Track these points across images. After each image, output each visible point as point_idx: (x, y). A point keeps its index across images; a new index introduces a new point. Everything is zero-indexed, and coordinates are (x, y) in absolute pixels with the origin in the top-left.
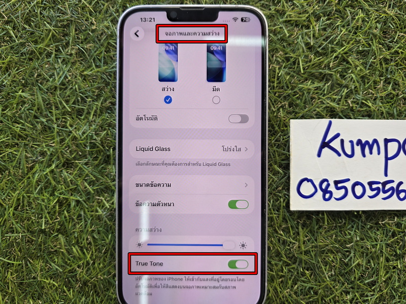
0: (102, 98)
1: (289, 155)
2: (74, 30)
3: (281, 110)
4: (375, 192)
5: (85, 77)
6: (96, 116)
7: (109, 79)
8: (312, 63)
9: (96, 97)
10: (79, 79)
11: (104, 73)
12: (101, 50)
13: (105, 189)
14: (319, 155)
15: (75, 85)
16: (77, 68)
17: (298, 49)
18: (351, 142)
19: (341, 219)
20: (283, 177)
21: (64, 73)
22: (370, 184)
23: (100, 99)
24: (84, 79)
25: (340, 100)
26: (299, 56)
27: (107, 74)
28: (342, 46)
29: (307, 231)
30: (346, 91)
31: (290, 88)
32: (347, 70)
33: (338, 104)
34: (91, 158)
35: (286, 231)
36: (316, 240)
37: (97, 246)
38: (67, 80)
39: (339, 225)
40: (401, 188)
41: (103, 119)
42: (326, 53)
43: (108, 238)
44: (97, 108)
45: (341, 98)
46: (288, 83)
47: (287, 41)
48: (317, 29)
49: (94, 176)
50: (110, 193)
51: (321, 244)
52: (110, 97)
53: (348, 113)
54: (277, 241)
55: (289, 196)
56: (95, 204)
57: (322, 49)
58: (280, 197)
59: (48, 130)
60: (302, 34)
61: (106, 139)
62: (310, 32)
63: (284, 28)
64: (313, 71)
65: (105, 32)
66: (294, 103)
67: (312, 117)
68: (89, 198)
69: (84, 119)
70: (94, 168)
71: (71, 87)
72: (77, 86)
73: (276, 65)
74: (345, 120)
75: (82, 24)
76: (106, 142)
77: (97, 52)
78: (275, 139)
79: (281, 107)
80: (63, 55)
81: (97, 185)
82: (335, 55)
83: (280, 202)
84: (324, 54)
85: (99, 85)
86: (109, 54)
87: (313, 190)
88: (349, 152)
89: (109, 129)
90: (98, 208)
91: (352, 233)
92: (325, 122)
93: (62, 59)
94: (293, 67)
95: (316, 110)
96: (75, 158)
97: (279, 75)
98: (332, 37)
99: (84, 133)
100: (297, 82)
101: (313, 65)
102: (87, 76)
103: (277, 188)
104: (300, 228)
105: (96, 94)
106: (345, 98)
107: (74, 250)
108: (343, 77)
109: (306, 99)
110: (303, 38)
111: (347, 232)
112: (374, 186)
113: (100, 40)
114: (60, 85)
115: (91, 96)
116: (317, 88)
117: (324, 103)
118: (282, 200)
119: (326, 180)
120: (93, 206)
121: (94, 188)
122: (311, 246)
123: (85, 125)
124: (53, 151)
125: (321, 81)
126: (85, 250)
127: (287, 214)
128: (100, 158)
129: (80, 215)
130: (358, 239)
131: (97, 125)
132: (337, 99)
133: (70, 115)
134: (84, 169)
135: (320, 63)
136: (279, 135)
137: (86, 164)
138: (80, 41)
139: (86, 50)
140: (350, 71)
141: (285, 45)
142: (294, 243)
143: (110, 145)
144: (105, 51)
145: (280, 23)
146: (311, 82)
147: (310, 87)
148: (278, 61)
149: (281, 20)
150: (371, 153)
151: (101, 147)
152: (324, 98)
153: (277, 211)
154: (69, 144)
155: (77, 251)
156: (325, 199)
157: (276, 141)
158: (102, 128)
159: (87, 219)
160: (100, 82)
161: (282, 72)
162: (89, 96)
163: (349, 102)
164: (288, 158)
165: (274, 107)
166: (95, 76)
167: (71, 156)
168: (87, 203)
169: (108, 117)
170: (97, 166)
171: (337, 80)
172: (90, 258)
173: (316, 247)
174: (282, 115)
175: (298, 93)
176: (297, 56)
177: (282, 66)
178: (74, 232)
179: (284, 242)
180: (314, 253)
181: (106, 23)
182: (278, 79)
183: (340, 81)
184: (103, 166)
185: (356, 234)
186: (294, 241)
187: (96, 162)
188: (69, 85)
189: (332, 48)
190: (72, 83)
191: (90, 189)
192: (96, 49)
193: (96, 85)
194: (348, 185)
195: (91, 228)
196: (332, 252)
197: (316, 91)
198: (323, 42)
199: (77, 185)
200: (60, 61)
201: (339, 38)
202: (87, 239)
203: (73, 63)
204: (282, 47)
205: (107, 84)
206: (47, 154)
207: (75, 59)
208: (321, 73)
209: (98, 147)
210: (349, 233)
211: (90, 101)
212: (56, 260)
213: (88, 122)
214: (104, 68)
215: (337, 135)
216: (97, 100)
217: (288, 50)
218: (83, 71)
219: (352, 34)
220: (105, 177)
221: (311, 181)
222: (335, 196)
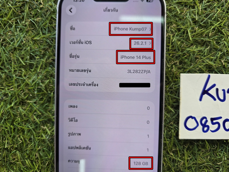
0: (47, 56)
1: (179, 99)
2: (28, 8)
3: (174, 66)
5: (35, 41)
6: (42, 69)
7: (52, 43)
8: (196, 33)
9: (42, 56)
10: (31, 43)
11: (48, 39)
12: (47, 22)
13: (47, 121)
14: (201, 100)
15: (28, 47)
16: (29, 35)
17: (187, 23)
18: (224, 90)
19: (214, 145)
20: (174, 115)
21: (20, 38)
23: (45, 57)
24: (34, 43)
25: (216, 60)
26: (187, 27)
27: (50, 39)
28: (218, 21)
29: (190, 153)
30: (220, 53)
31: (181, 50)
32: (221, 38)
33: (214, 63)
34: (38, 98)
35: (175, 152)
36: (196, 159)
37: (42, 160)
38: (23, 43)
39: (213, 149)
41: (47, 72)
42: (206, 26)
43: (50, 155)
44: (43, 64)
45: (217, 58)
46: (179, 47)
47: (178, 17)
48: (200, 8)
49: (40, 112)
50: (51, 124)
51: (199, 162)
52: (52, 55)
53: (221, 69)
54: (169, 160)
55: (178, 128)
56: (41, 131)
57: (204, 23)
58: (172, 129)
59: (9, 78)
60: (190, 12)
61: (49, 86)
62: (195, 11)
63: (177, 8)
64: (197, 39)
65: (49, 9)
66: (183, 62)
67: (195, 72)
68: (37, 127)
69: (34, 71)
70: (40, 106)
71: (25, 48)
72: (29, 48)
73: (171, 34)
74: (219, 75)
75: (34, 4)
76: (49, 88)
77: (44, 24)
78: (169, 87)
79: (174, 64)
80: (20, 26)
81: (42, 118)
82: (213, 27)
83: (172, 132)
84: (205, 27)
85: (45, 47)
86: (52, 25)
87: (196, 125)
88: (222, 98)
89: (51, 79)
90: (43, 134)
91: (222, 155)
92: (205, 76)
93: (19, 29)
94: (183, 35)
95: (198, 67)
96: (27, 99)
97: (173, 41)
98: (211, 15)
99: (33, 81)
100: (185, 46)
101: (197, 34)
102: (36, 41)
103: (169, 123)
104: (185, 151)
105: (42, 53)
106: (220, 59)
107: (27, 162)
108: (218, 43)
109: (192, 59)
110: (190, 15)
111: (218, 154)
113: (45, 15)
114: (18, 46)
115: (39, 55)
116: (200, 51)
117: (204, 62)
118: (173, 131)
119: (205, 118)
120: (40, 133)
121: (41, 120)
122: (192, 164)
123: (35, 75)
124: (12, 94)
125: (202, 46)
126: (34, 163)
127: (176, 141)
128: (45, 98)
129: (30, 139)
130: (226, 159)
131: (43, 76)
132: (214, 59)
133: (25, 68)
134: (33, 107)
135: (202, 33)
136: (172, 84)
137: (35, 103)
138: (32, 16)
139: (36, 22)
140: (223, 39)
141: (177, 20)
142: (181, 162)
143: (52, 90)
144: (49, 23)
145: (174, 4)
146: (196, 47)
147: (195, 50)
148: (172, 31)
149: (174, 2)
151: (45, 91)
152: (204, 58)
153: (169, 138)
154: (24, 88)
155: (29, 163)
156: (204, 131)
157: (170, 88)
158: (46, 77)
159: (35, 142)
160: (45, 45)
161: (175, 39)
162: (37, 55)
163: (223, 61)
164: (178, 101)
165: (169, 64)
166: (42, 40)
167: (25, 97)
168: (36, 130)
169: (50, 70)
170: (43, 104)
171: (214, 45)
172: (38, 168)
173: (196, 164)
174: (175, 70)
175: (186, 55)
176: (185, 27)
177: (175, 35)
178: (27, 150)
179: (174, 161)
180: (194, 168)
181: (50, 3)
182: (172, 44)
183: (216, 47)
184: (47, 104)
185: (224, 156)
186: (180, 160)
187: (42, 102)
188: (24, 47)
189: (211, 22)
190: (26, 46)
191: (37, 120)
192: (43, 22)
193: (42, 47)
194: (221, 121)
195: (38, 147)
196: (207, 168)
197: (199, 53)
198: (204, 18)
199: (29, 117)
200: (18, 30)
201: (216, 15)
202: (36, 155)
203: (27, 32)
204: (175, 21)
205: (50, 46)
206: (8, 95)
207: (29, 28)
208: (202, 40)
209: (43, 91)
210: (219, 154)
211: (38, 58)
212: (15, 168)
213: (36, 73)
214: (48, 35)
215: (214, 86)
216: (43, 58)
217: (179, 23)
218: (34, 37)
219: (225, 13)
220: (48, 113)
221: (194, 118)
222: (211, 129)
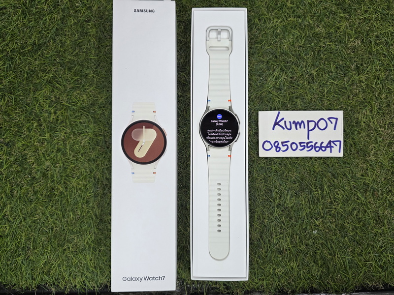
4: (303, 147)
14: (273, 129)
18: (290, 122)
22: (300, 143)
40: (316, 145)
55: (258, 149)
87: (271, 147)
88: (289, 127)
112: (302, 144)
150: (300, 128)
156: (277, 151)
194: (289, 144)
215: (283, 119)
221: (269, 142)
222: (282, 149)
